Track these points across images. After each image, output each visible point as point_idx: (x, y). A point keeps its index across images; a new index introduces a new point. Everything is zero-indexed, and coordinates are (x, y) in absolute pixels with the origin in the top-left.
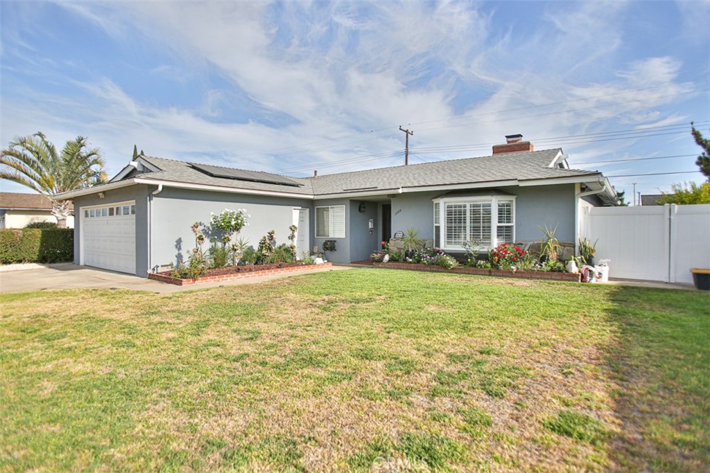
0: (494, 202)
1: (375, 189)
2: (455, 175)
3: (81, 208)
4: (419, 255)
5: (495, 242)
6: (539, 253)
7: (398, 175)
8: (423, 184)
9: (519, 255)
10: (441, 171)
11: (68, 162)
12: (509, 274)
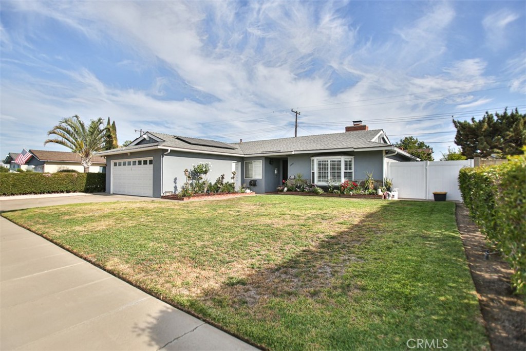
0: (343, 159)
1: (279, 152)
2: (323, 144)
3: (112, 161)
4: (303, 188)
5: (343, 180)
6: (364, 186)
7: (291, 143)
8: (305, 149)
9: (355, 186)
10: (316, 141)
11: (92, 133)
12: (349, 196)
